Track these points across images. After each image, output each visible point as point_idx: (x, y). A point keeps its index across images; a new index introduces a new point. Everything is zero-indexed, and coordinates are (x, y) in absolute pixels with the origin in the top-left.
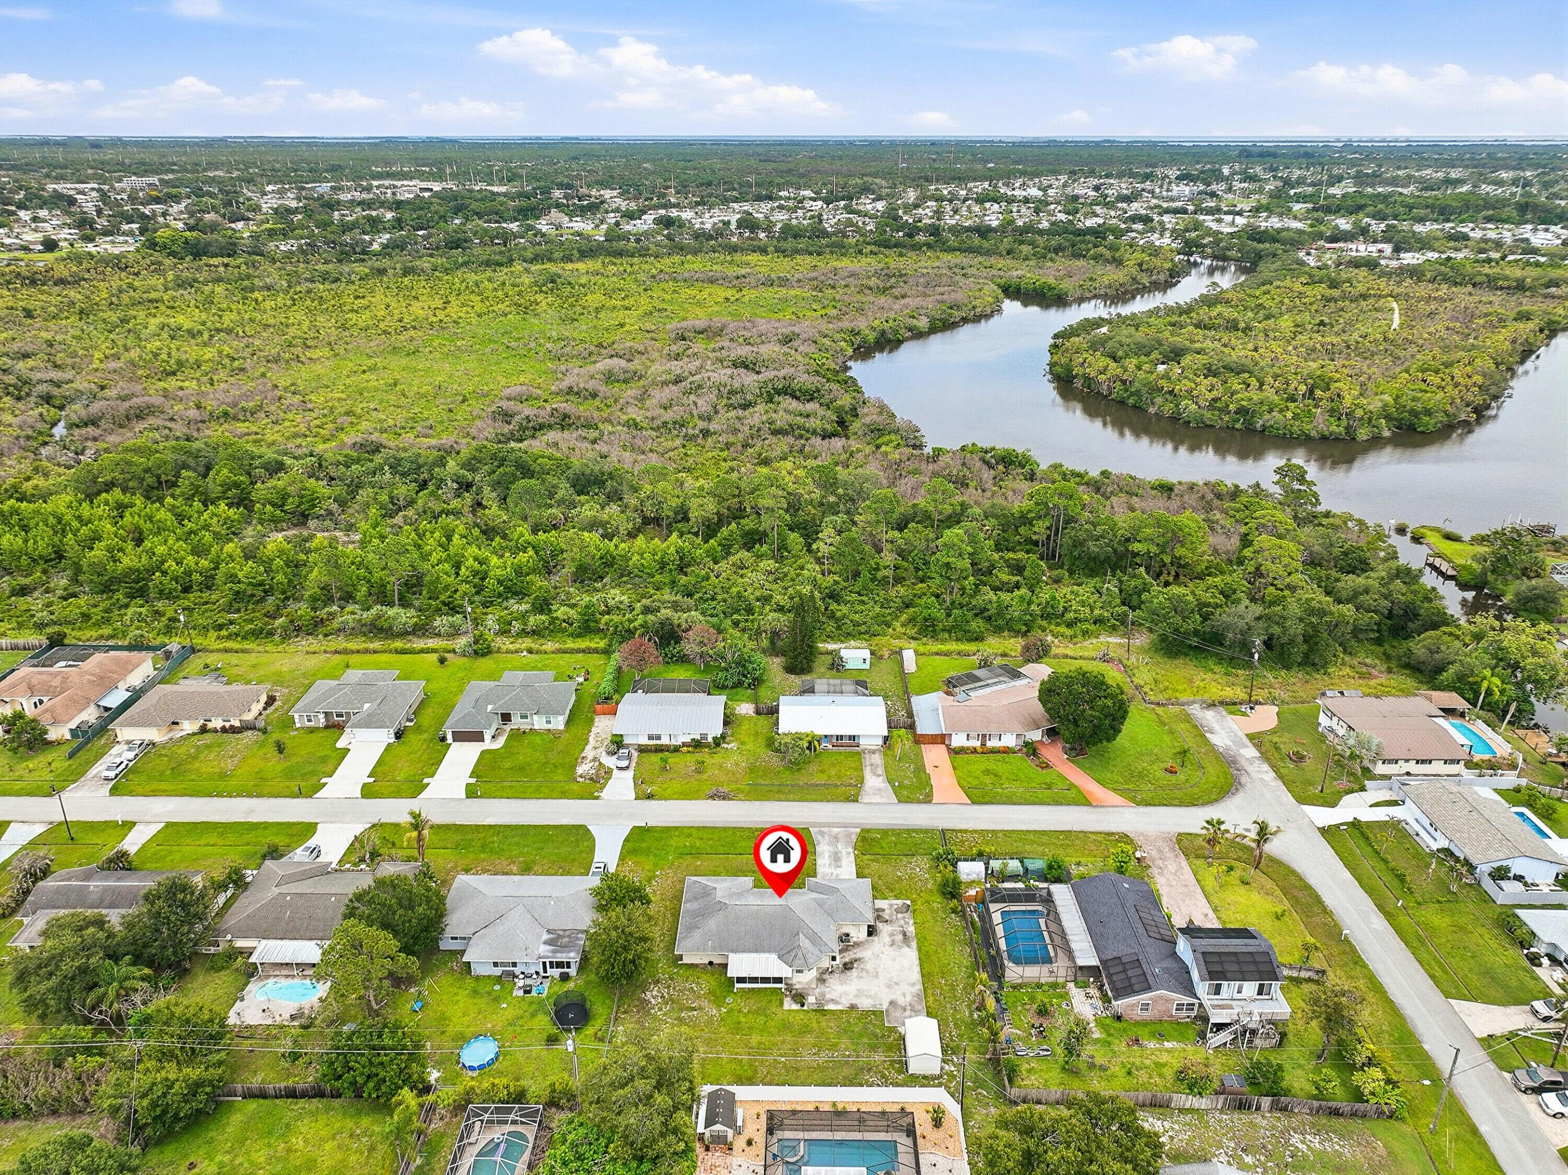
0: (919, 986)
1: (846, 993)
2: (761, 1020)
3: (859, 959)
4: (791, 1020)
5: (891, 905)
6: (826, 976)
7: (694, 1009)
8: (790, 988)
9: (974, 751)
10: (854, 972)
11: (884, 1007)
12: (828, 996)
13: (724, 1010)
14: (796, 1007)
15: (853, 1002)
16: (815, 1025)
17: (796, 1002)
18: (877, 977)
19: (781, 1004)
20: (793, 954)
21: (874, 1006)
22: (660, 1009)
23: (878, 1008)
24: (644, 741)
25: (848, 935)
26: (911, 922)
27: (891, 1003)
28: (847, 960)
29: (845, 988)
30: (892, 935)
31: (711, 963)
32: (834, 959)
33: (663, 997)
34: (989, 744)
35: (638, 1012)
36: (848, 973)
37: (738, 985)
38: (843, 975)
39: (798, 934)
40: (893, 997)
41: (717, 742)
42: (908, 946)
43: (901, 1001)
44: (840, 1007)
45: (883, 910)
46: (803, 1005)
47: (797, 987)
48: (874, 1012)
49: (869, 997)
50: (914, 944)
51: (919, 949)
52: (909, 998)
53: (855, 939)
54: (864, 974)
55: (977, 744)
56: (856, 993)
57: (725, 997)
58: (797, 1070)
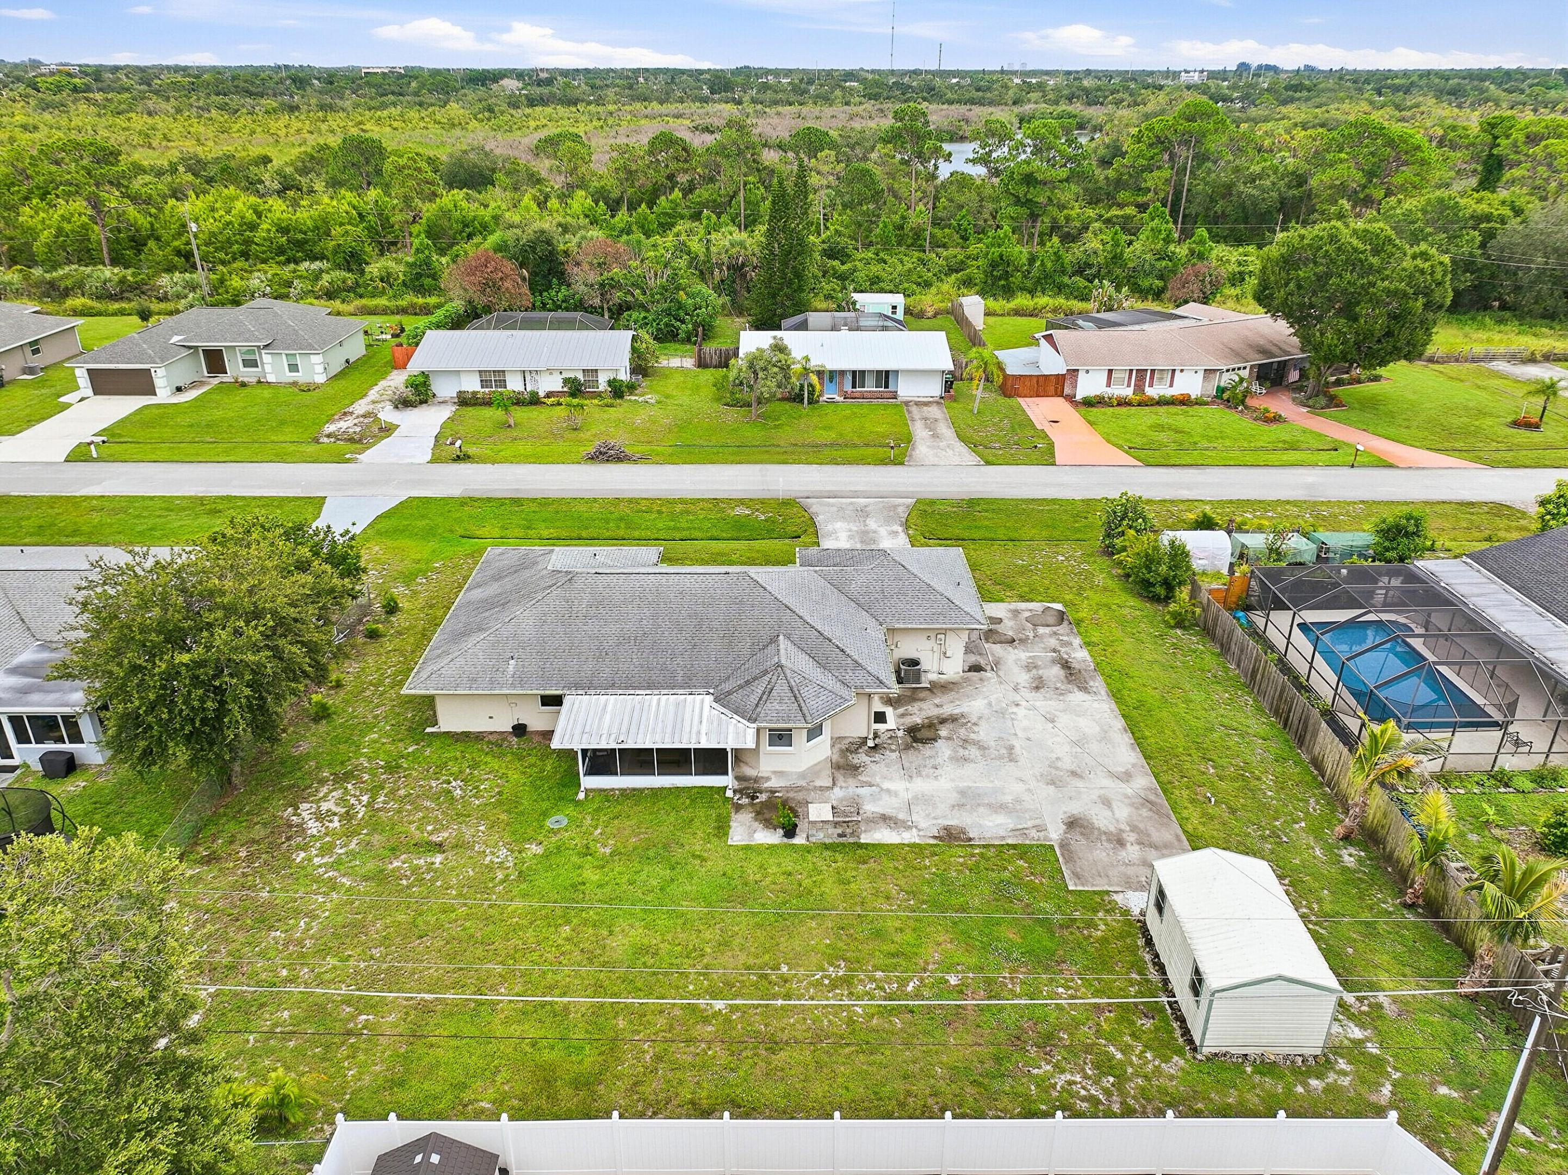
0: (1143, 782)
1: (925, 800)
2: (655, 874)
3: (953, 719)
4: (753, 874)
5: (1016, 613)
6: (861, 758)
7: (439, 848)
8: (749, 789)
9: (1123, 403)
10: (943, 749)
11: (1055, 834)
12: (869, 808)
13: (534, 849)
14: (769, 837)
15: (954, 821)
16: (831, 890)
17: (769, 824)
18: (1012, 758)
19: (722, 829)
20: (759, 687)
21: (1022, 832)
22: (326, 850)
23: (1034, 837)
24: (472, 385)
25: (915, 663)
26: (1077, 641)
27: (1073, 824)
28: (918, 720)
29: (920, 785)
30: (1030, 667)
31: (520, 730)
32: (880, 717)
33: (348, 816)
34: (1153, 392)
35: (250, 858)
36: (927, 750)
37: (589, 782)
38: (911, 758)
39: (774, 640)
40: (1075, 808)
41: (618, 390)
42: (1084, 689)
43: (1102, 819)
44: (909, 837)
45: (1000, 621)
46: (790, 832)
47: (773, 783)
48: (1022, 851)
49: (1001, 808)
50: (1098, 684)
51: (1116, 696)
52: (1123, 812)
53: (933, 677)
54: (973, 752)
55: (1127, 392)
56: (954, 797)
57: (545, 814)
58: (774, 1045)
